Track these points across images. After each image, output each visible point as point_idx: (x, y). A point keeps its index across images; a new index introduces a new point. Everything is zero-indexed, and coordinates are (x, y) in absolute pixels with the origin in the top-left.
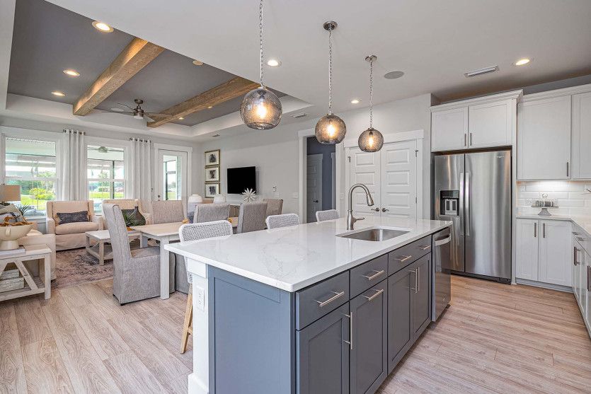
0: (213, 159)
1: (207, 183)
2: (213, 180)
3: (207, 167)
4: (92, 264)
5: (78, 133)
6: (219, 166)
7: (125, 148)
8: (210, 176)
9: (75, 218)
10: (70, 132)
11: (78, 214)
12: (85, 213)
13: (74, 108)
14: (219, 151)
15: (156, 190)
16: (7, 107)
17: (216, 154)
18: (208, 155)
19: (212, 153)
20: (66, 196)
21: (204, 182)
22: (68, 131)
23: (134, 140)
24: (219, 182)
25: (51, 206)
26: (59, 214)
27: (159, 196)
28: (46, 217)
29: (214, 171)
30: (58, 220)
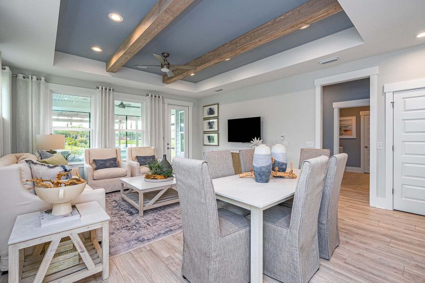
0: (211, 112)
1: (205, 132)
2: (211, 130)
3: (205, 119)
4: (131, 214)
5: (108, 89)
6: (217, 118)
7: (142, 103)
8: (208, 127)
9: (108, 164)
10: (102, 89)
11: (109, 160)
12: (115, 160)
13: (107, 65)
14: (218, 104)
15: (166, 139)
16: (54, 65)
17: (215, 108)
18: (206, 109)
19: (209, 107)
20: (99, 144)
21: (202, 132)
22: (100, 87)
23: (150, 96)
24: (217, 132)
25: (88, 153)
26: (94, 161)
27: (168, 144)
28: (84, 162)
29: (213, 122)
30: (95, 166)
